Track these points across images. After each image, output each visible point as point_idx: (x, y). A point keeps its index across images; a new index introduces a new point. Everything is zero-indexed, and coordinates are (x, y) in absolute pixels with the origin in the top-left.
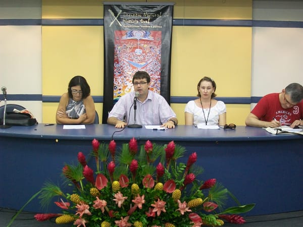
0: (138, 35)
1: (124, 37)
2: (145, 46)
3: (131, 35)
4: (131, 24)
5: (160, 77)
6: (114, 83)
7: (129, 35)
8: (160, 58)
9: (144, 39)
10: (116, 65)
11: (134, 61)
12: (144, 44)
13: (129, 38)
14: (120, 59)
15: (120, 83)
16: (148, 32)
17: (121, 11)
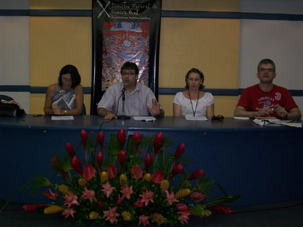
0: (126, 26)
1: (113, 29)
2: (134, 37)
3: (120, 26)
4: (119, 15)
5: (148, 68)
6: (103, 74)
7: (117, 26)
8: (148, 50)
9: (132, 30)
10: (104, 57)
11: (122, 53)
12: (133, 35)
13: (117, 30)
14: (108, 51)
15: (109, 74)
16: (136, 24)
17: (109, 2)
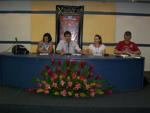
0: (70, 18)
1: (64, 19)
2: (73, 22)
3: (67, 18)
4: (67, 13)
5: (78, 35)
6: (60, 37)
7: (66, 17)
8: (78, 27)
9: (72, 19)
10: (60, 30)
12: (72, 21)
13: (66, 19)
14: (62, 27)
15: (62, 37)
16: (74, 17)
17: (63, 8)
